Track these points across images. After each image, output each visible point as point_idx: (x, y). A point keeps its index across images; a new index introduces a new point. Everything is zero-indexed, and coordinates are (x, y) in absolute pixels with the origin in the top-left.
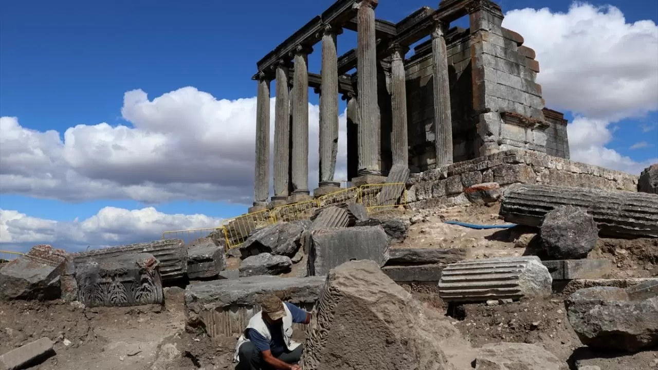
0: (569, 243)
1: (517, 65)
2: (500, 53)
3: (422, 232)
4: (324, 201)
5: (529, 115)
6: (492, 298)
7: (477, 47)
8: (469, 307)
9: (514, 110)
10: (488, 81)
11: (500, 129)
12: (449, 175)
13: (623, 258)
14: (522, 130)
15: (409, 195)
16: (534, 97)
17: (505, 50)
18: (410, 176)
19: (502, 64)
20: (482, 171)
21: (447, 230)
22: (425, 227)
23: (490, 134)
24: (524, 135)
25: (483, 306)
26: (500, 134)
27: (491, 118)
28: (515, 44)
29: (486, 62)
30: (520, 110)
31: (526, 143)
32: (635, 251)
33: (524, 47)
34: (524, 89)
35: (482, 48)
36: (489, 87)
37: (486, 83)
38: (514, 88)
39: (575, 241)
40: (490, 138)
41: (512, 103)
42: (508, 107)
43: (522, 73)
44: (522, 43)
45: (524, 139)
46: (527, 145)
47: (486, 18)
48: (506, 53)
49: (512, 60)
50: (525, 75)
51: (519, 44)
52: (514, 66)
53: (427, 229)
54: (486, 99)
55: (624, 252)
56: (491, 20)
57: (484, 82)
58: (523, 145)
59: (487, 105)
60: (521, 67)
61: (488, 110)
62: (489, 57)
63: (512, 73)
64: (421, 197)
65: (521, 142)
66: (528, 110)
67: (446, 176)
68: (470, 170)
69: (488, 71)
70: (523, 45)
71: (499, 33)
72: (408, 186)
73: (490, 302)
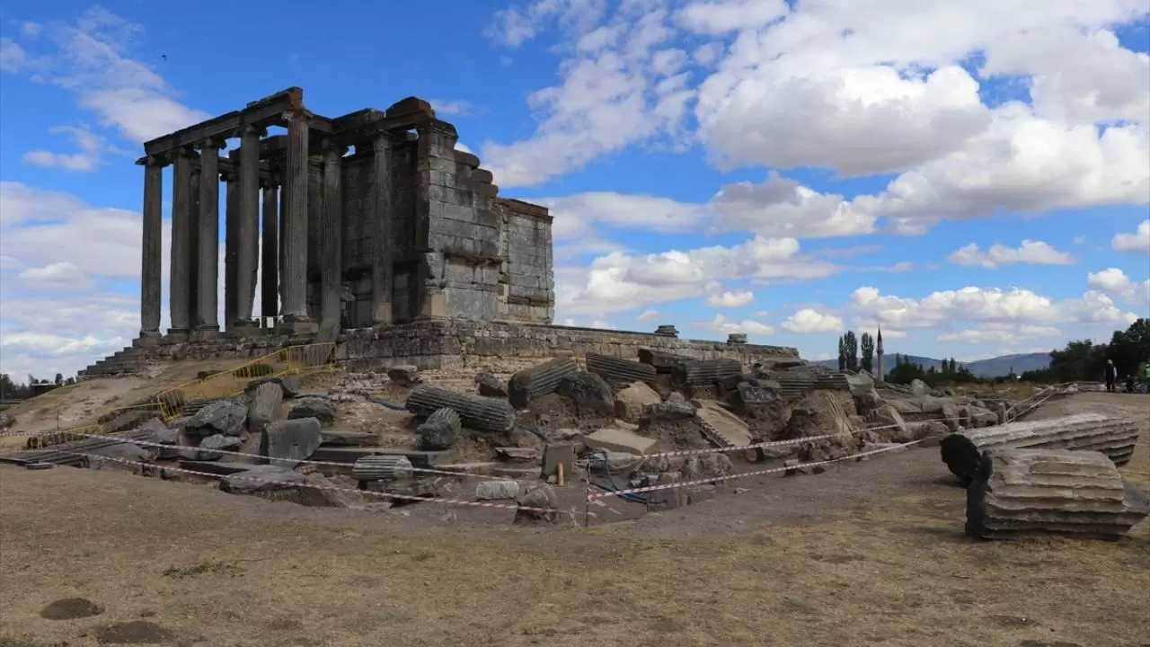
0: (437, 441)
1: (470, 194)
2: (449, 181)
3: (348, 413)
4: (242, 345)
5: (479, 250)
6: (381, 478)
7: (424, 175)
8: (369, 483)
9: (462, 248)
10: (433, 217)
11: (444, 271)
12: (381, 337)
13: (481, 444)
14: (470, 269)
15: (340, 353)
16: (487, 228)
17: (456, 178)
18: (342, 332)
19: (451, 194)
20: (411, 338)
21: (370, 410)
22: (352, 408)
23: (432, 277)
24: (472, 275)
25: (375, 483)
26: (443, 277)
27: (434, 258)
28: (468, 168)
29: (433, 194)
30: (469, 245)
31: (473, 283)
32: (489, 440)
33: (481, 170)
34: (475, 221)
35: (429, 179)
36: (434, 223)
37: (431, 220)
38: (463, 222)
39: (440, 440)
40: (431, 281)
41: (459, 239)
42: (454, 245)
43: (475, 202)
44: (479, 165)
45: (471, 279)
46: (475, 286)
47: (437, 141)
48: (456, 182)
49: (464, 188)
50: (478, 204)
51: (474, 168)
52: (465, 196)
53: (352, 411)
54: (430, 238)
55: (482, 440)
56: (442, 141)
57: (428, 218)
58: (468, 286)
59: (430, 245)
60: (474, 195)
61: (432, 250)
62: (436, 188)
63: (462, 203)
64: (352, 357)
65: (469, 283)
66: (478, 245)
67: (377, 337)
68: (401, 336)
69: (434, 205)
70: (480, 167)
71: (451, 157)
72: (338, 343)
73: (380, 481)
